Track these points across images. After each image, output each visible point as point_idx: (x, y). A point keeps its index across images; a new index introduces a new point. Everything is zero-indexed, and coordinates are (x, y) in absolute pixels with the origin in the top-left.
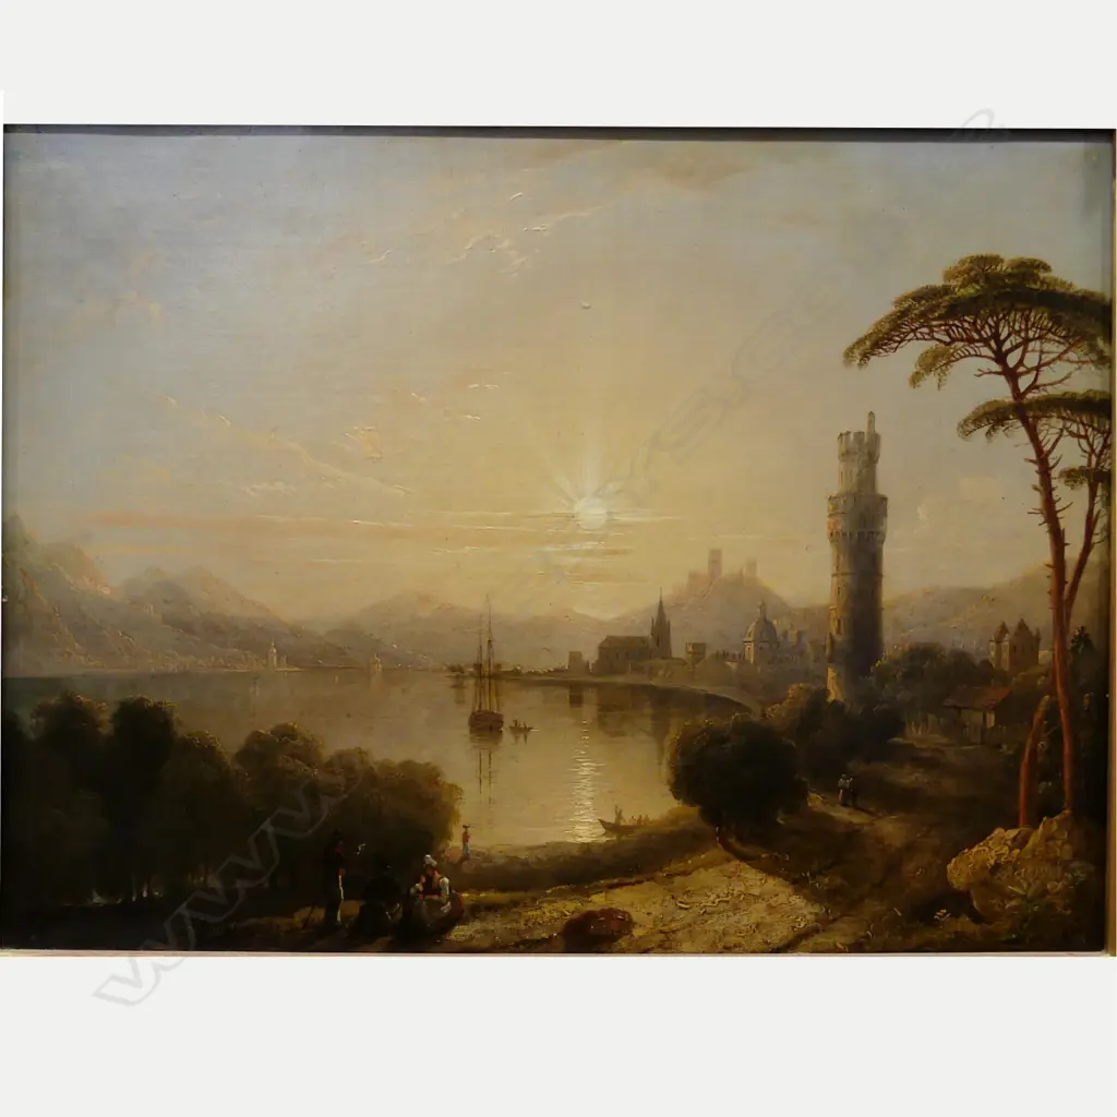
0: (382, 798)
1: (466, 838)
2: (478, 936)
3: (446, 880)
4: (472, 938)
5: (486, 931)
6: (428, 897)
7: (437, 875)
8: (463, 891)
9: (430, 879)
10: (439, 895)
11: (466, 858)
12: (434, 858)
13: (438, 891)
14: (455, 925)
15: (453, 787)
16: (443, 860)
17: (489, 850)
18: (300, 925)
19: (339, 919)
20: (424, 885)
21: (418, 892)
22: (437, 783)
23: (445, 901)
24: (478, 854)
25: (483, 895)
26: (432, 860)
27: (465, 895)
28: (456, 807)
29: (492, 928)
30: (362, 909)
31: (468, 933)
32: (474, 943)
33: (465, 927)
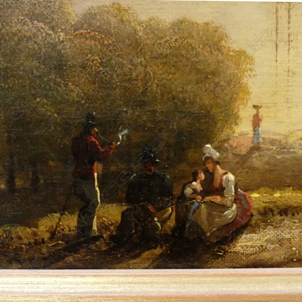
0: (149, 69)
1: (256, 121)
2: (271, 246)
3: (231, 177)
4: (263, 249)
5: (280, 242)
6: (208, 199)
7: (220, 170)
8: (252, 190)
9: (210, 175)
10: (222, 196)
11: (256, 148)
12: (216, 148)
13: (220, 191)
14: (242, 233)
15: (241, 53)
16: (226, 150)
17: (286, 137)
18: (47, 236)
19: (95, 228)
20: (202, 184)
21: (195, 191)
22: (219, 50)
23: (229, 204)
24: (273, 142)
25: (277, 195)
26: (213, 151)
27: (255, 195)
28: (244, 81)
29: (288, 236)
30: (124, 215)
31: (259, 243)
32: (266, 255)
33: (255, 236)
